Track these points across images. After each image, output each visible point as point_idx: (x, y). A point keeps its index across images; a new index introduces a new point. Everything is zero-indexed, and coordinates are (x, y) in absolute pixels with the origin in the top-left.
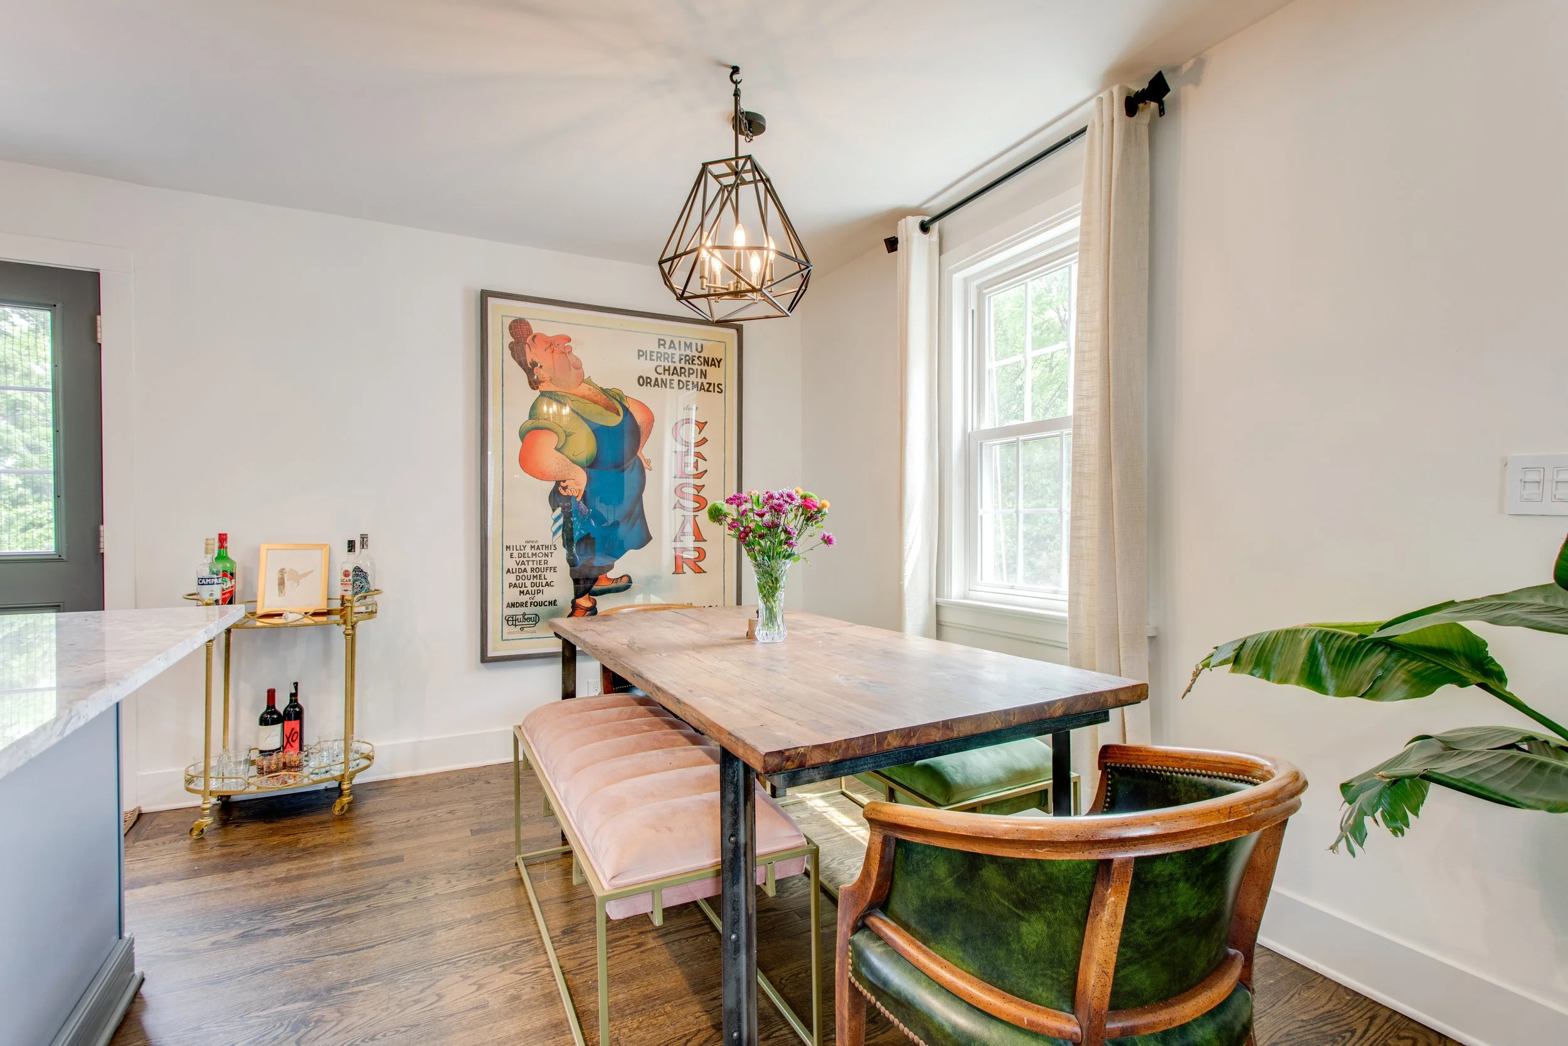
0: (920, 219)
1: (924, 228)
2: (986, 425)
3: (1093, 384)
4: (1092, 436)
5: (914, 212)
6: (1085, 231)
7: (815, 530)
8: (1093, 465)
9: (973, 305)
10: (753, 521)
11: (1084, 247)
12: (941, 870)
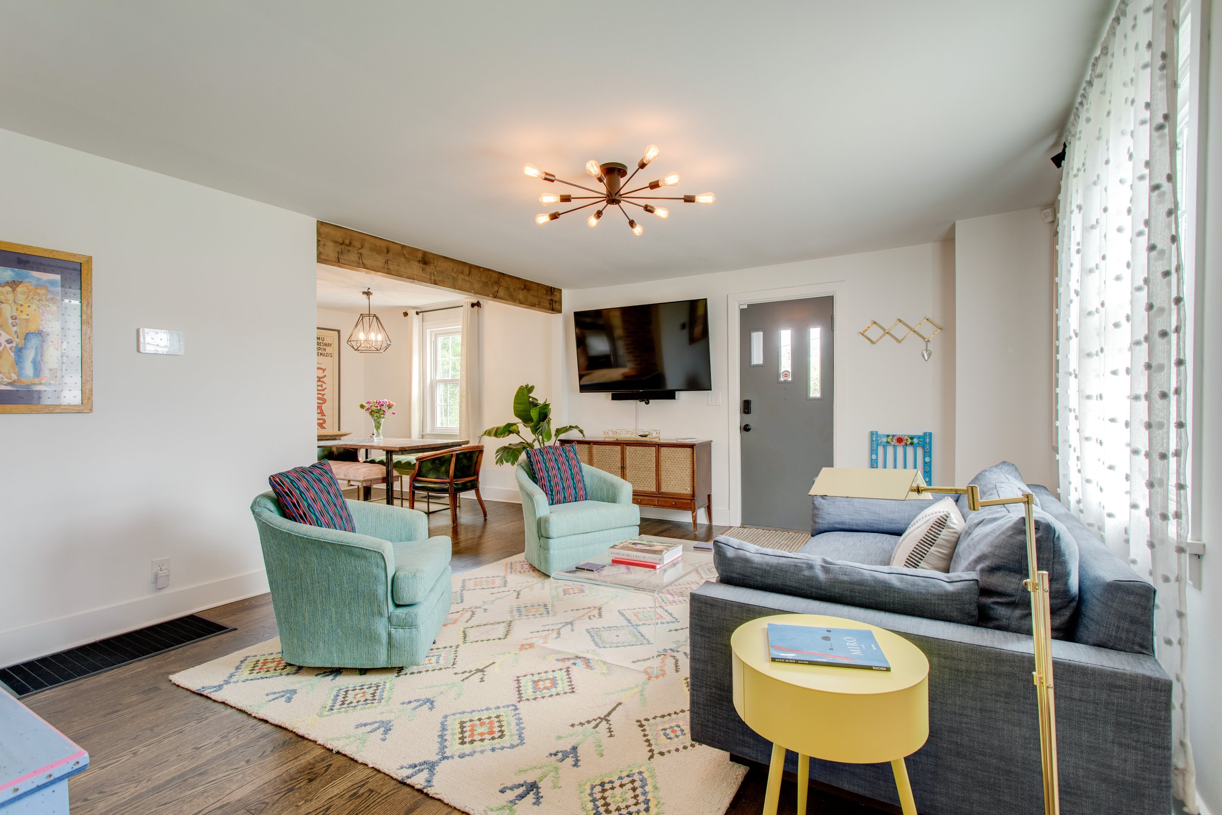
0: (416, 311)
1: (417, 313)
2: (438, 378)
3: (464, 373)
4: (464, 386)
5: (414, 308)
6: (463, 328)
7: (391, 410)
8: (464, 394)
9: (433, 339)
10: (374, 408)
11: (463, 332)
12: (429, 464)
